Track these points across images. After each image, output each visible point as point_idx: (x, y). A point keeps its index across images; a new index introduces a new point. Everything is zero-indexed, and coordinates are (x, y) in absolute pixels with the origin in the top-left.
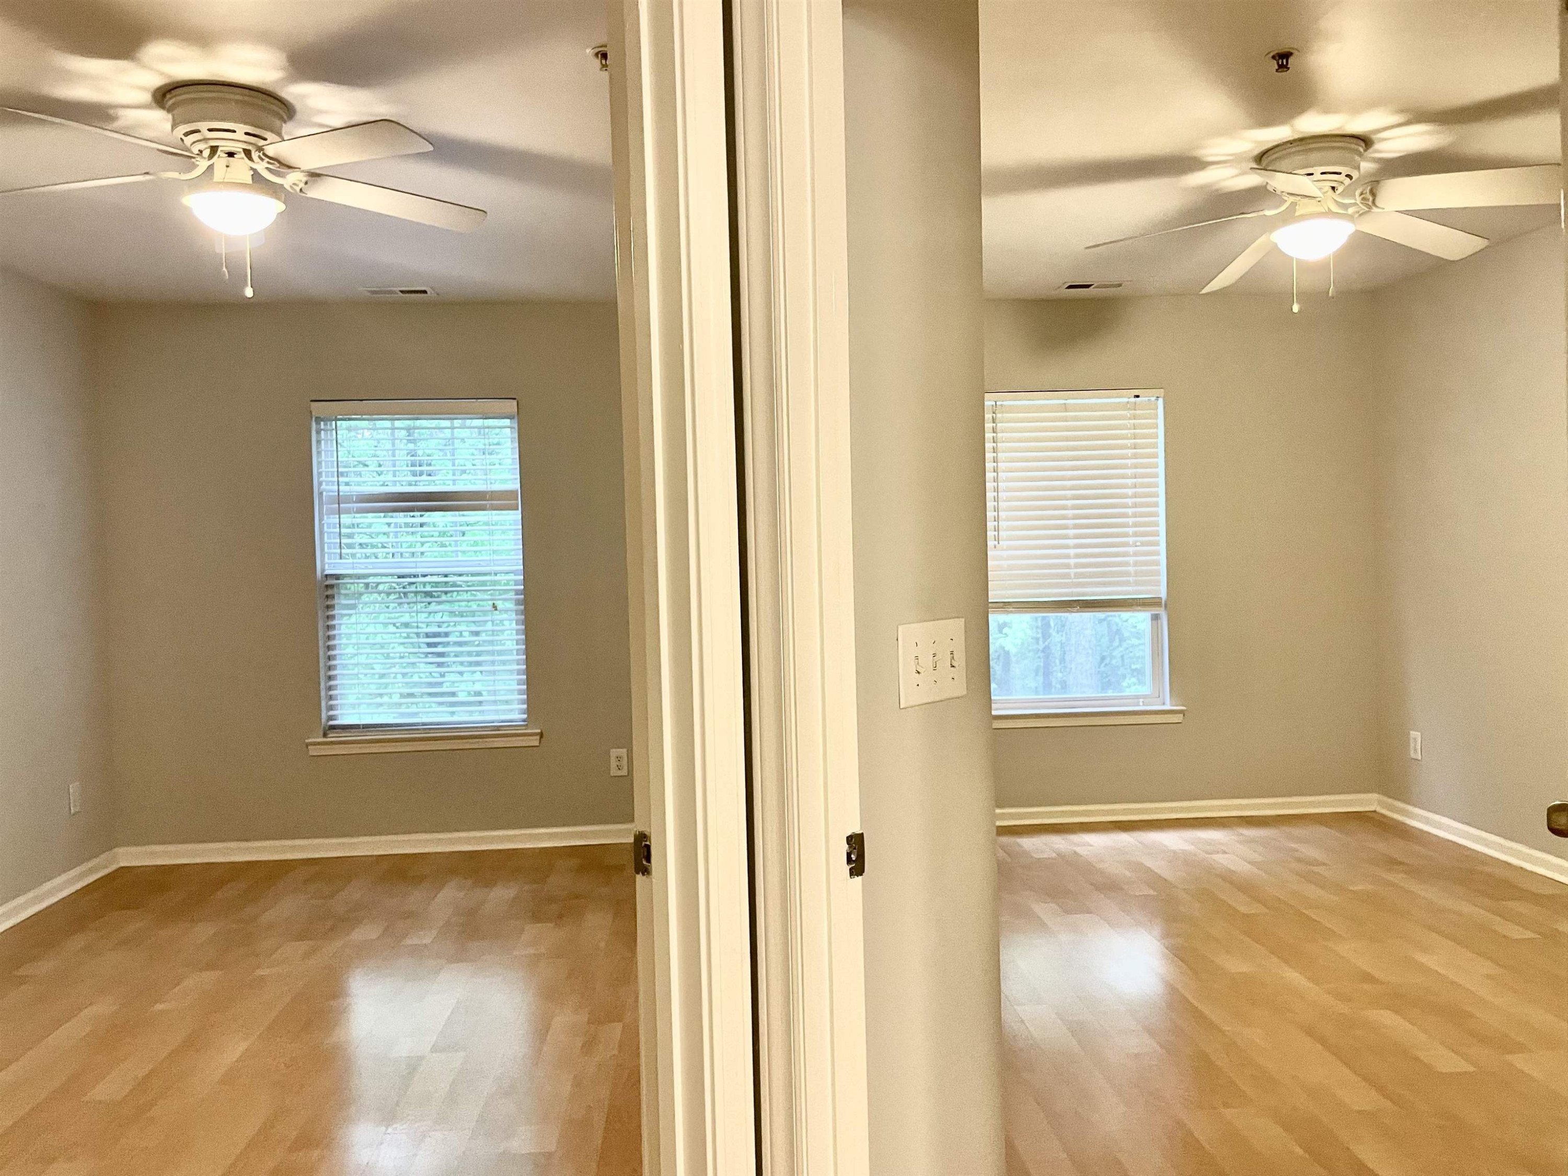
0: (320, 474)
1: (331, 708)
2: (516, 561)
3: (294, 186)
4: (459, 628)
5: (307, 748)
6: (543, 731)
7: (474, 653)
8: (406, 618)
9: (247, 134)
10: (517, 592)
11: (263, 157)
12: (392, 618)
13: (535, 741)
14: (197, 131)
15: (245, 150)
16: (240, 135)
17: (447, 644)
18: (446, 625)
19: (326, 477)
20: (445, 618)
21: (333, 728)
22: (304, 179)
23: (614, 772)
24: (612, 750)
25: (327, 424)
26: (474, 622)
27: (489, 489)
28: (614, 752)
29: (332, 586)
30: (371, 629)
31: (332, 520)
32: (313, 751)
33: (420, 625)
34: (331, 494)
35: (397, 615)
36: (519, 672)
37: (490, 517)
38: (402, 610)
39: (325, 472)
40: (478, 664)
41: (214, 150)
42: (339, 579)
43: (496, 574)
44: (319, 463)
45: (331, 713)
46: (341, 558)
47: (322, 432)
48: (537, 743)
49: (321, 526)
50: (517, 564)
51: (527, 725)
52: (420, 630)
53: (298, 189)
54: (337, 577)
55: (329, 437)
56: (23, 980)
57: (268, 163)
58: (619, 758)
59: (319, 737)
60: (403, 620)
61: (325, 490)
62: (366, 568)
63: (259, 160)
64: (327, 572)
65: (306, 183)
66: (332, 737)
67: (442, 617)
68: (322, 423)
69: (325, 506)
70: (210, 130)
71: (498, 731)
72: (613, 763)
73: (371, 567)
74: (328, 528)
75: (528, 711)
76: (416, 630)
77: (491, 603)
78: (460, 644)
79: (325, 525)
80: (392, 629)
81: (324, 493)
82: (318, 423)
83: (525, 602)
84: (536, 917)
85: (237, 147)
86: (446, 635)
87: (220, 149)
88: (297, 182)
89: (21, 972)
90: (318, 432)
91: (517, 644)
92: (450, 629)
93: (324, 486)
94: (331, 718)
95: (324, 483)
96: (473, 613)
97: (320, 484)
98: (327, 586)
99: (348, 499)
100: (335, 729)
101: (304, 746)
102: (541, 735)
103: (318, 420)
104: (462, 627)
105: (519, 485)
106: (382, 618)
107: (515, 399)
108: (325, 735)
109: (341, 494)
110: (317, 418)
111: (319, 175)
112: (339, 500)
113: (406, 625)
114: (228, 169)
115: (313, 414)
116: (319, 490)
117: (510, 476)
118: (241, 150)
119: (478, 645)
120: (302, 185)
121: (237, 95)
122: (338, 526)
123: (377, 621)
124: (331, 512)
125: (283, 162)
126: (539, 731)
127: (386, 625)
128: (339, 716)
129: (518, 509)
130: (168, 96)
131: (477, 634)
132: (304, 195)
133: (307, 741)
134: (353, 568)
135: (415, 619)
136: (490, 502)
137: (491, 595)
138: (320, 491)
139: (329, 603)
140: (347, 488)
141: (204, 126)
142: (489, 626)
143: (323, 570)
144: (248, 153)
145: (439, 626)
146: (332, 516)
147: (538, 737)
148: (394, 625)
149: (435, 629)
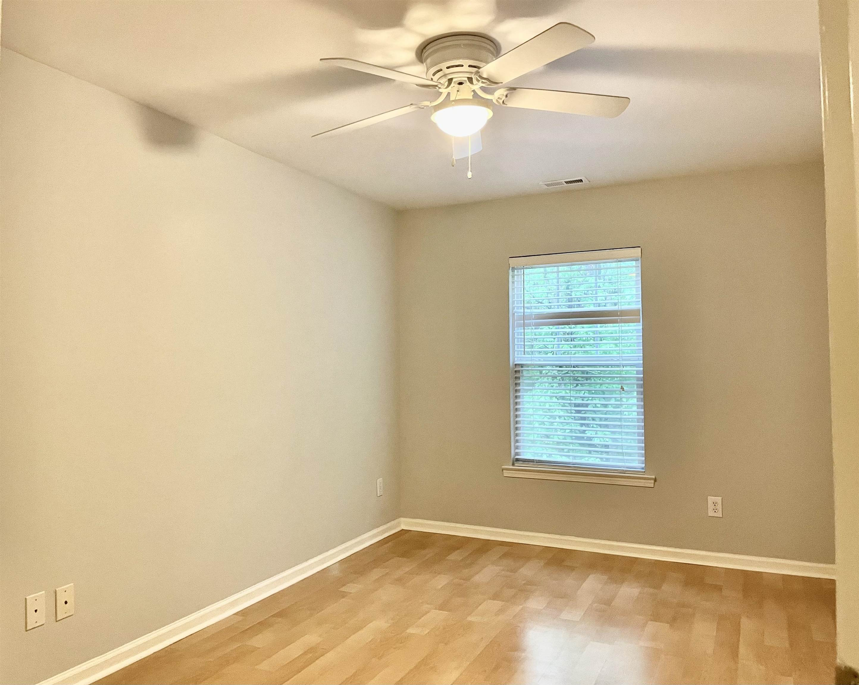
0: (513, 302)
1: (517, 447)
2: (637, 357)
3: (498, 100)
4: (594, 402)
5: (503, 471)
6: (657, 477)
7: (604, 419)
8: (563, 393)
9: (470, 66)
10: (638, 379)
11: (479, 79)
12: (555, 393)
13: (651, 484)
14: (441, 70)
15: (468, 78)
16: (466, 68)
17: (586, 412)
18: (586, 399)
19: (517, 304)
20: (587, 395)
21: (517, 460)
22: (505, 93)
23: (711, 513)
24: (709, 497)
25: (518, 272)
26: (604, 398)
27: (620, 309)
28: (711, 499)
29: (519, 371)
30: (543, 399)
31: (520, 330)
32: (506, 474)
33: (572, 398)
34: (520, 314)
35: (558, 391)
36: (639, 434)
37: (620, 327)
38: (560, 388)
39: (517, 301)
40: (607, 426)
41: (450, 81)
42: (523, 367)
43: (623, 366)
44: (513, 295)
45: (517, 451)
46: (524, 354)
47: (515, 276)
48: (652, 485)
49: (513, 334)
50: (638, 360)
51: (645, 471)
52: (572, 402)
53: (501, 101)
54: (522, 366)
55: (519, 279)
56: (344, 595)
57: (483, 82)
58: (715, 504)
59: (510, 465)
60: (560, 394)
61: (516, 312)
62: (540, 360)
63: (477, 82)
64: (516, 363)
65: (506, 96)
66: (518, 466)
67: (584, 394)
68: (516, 271)
69: (516, 322)
70: (448, 68)
71: (623, 474)
72: (710, 506)
73: (542, 360)
74: (518, 335)
75: (646, 462)
76: (569, 402)
77: (620, 386)
78: (595, 412)
79: (516, 333)
80: (554, 400)
81: (516, 314)
82: (513, 271)
83: (644, 386)
84: (656, 617)
85: (463, 77)
86: (587, 405)
87: (454, 80)
88: (500, 97)
89: (343, 589)
90: (513, 277)
91: (638, 415)
92: (589, 402)
93: (515, 310)
94: (517, 454)
95: (516, 308)
96: (603, 392)
97: (513, 308)
98: (516, 371)
99: (530, 317)
100: (519, 461)
101: (501, 470)
102: (655, 480)
103: (513, 269)
104: (597, 401)
105: (641, 306)
106: (549, 393)
107: (640, 247)
108: (513, 465)
109: (525, 314)
110: (512, 268)
111: (514, 89)
112: (524, 317)
113: (563, 398)
114: (458, 92)
115: (510, 265)
116: (512, 311)
117: (634, 299)
118: (466, 79)
119: (606, 414)
120: (504, 98)
121: (464, 41)
122: (523, 334)
123: (546, 394)
124: (519, 326)
125: (491, 80)
126: (654, 477)
127: (551, 397)
128: (522, 453)
129: (640, 322)
130: (424, 51)
131: (605, 406)
132: (505, 106)
133: (503, 467)
134: (531, 361)
135: (569, 395)
136: (620, 318)
137: (620, 380)
138: (513, 313)
139: (517, 382)
140: (529, 311)
141: (444, 66)
142: (613, 401)
143: (514, 361)
144: (470, 80)
145: (583, 400)
146: (520, 328)
147: (653, 481)
148: (556, 397)
149: (579, 401)
